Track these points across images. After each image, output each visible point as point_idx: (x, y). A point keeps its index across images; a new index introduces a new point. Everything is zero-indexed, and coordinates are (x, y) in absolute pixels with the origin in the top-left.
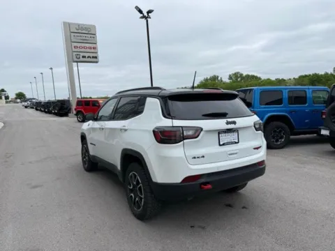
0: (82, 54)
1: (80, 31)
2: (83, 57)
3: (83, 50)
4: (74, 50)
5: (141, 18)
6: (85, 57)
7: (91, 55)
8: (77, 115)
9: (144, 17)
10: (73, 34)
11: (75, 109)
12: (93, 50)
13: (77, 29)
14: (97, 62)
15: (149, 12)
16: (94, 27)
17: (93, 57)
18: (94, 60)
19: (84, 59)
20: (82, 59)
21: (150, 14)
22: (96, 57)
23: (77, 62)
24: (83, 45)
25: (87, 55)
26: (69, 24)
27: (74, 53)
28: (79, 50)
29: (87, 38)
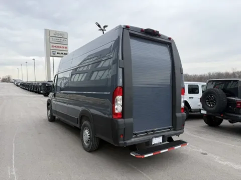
0: (57, 51)
1: (57, 36)
2: (58, 53)
3: (58, 48)
4: (52, 48)
5: (100, 30)
6: (59, 53)
7: (64, 52)
10: (51, 38)
12: (65, 49)
13: (54, 35)
16: (67, 33)
17: (64, 54)
19: (58, 55)
20: (57, 55)
21: (105, 28)
23: (53, 57)
24: (58, 45)
25: (60, 52)
26: (49, 31)
27: (52, 51)
28: (55, 48)
29: (61, 41)
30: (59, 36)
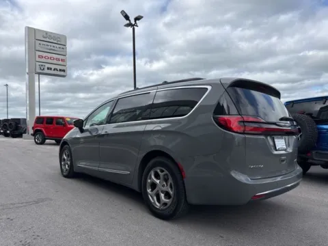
0: (47, 65)
1: (48, 40)
2: (48, 69)
3: (49, 61)
4: (38, 59)
6: (51, 69)
7: (59, 67)
8: (34, 135)
9: (130, 25)
10: (39, 42)
11: (33, 128)
12: (60, 62)
13: (44, 37)
14: (64, 76)
15: (137, 19)
16: (65, 38)
17: (60, 70)
18: (62, 73)
19: (49, 72)
20: (46, 71)
21: (137, 22)
22: (64, 71)
23: (39, 74)
24: (50, 55)
25: (53, 67)
26: (35, 30)
27: (38, 64)
28: (43, 60)
29: (55, 48)
30: (52, 41)
